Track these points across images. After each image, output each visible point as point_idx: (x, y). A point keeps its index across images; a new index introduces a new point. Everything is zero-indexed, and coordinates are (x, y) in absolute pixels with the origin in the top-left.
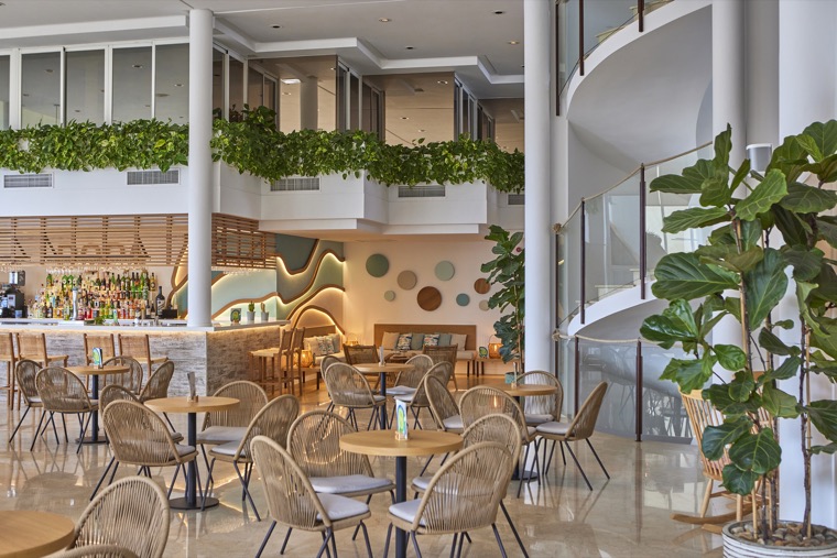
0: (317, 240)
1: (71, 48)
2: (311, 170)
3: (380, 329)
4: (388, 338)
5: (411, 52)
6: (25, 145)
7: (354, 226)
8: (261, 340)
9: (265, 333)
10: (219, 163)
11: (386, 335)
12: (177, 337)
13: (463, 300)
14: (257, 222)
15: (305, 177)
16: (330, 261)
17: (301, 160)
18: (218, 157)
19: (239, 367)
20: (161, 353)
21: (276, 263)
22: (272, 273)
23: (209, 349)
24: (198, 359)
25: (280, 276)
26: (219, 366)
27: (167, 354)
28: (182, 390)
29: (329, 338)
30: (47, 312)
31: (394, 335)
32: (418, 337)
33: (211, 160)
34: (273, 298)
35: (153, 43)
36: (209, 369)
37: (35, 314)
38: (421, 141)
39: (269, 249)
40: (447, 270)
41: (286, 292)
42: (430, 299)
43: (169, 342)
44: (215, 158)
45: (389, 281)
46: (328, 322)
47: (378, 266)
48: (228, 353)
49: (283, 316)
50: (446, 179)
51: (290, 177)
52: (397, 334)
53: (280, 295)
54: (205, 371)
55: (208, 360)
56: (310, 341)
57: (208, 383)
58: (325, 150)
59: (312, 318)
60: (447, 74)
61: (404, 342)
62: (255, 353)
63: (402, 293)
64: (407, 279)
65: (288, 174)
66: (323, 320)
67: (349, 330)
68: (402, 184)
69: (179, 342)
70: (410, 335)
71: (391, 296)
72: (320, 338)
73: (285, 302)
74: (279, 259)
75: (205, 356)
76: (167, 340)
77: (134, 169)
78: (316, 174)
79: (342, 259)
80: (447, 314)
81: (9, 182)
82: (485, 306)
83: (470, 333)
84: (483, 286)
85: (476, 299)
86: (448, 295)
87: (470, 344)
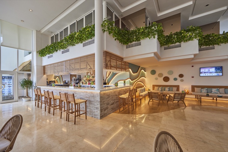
0: (140, 66)
1: (78, 20)
2: (138, 39)
3: (154, 86)
4: (156, 88)
7: (152, 55)
8: (124, 91)
9: (126, 89)
10: (105, 33)
11: (155, 87)
12: (92, 93)
13: (175, 79)
14: (123, 58)
15: (136, 42)
16: (142, 72)
17: (135, 37)
18: (105, 30)
19: (116, 101)
20: (88, 98)
21: (129, 70)
22: (128, 73)
23: (101, 97)
24: (97, 101)
25: (130, 74)
26: (107, 102)
27: (89, 98)
28: (93, 111)
29: (143, 88)
31: (157, 87)
32: (164, 88)
33: (102, 32)
34: (129, 79)
36: (101, 105)
38: (171, 33)
39: (127, 67)
40: (171, 73)
41: (132, 78)
42: (166, 79)
43: (90, 94)
44: (104, 31)
45: (156, 75)
46: (142, 85)
47: (153, 72)
48: (111, 97)
49: (131, 84)
50: (182, 41)
51: (132, 43)
52: (158, 87)
53: (130, 79)
54: (99, 106)
55: (101, 101)
56: (138, 89)
57: (100, 110)
58: (143, 30)
59: (139, 84)
61: (160, 89)
62: (121, 96)
63: (159, 78)
64: (160, 75)
65: (131, 42)
66: (141, 84)
67: (147, 86)
68: (165, 46)
69: (92, 95)
70: (161, 87)
71: (157, 79)
72: (141, 89)
73: (132, 80)
74: (130, 69)
75: (99, 100)
76: (89, 93)
77: (84, 42)
78: (140, 40)
79: (145, 71)
80: (171, 82)
81: (63, 53)
82: (182, 81)
83: (178, 87)
84: (181, 76)
85: (179, 79)
86: (171, 78)
87: (178, 90)
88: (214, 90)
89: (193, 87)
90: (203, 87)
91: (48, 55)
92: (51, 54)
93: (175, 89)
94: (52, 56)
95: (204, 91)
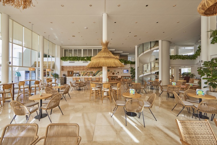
1: (88, 49)
5: (118, 51)
6: (85, 58)
30: (82, 75)
35: (98, 49)
37: (81, 76)
40: (115, 71)
42: (113, 74)
45: (110, 72)
60: (119, 53)
63: (111, 73)
64: (111, 72)
71: (110, 73)
80: (115, 75)
81: (83, 62)
82: (118, 74)
83: (117, 77)
84: (118, 72)
85: (118, 73)
86: (115, 73)
87: (117, 78)
88: (127, 77)
89: (122, 76)
90: (124, 76)
91: (69, 61)
92: (73, 61)
93: (116, 77)
94: (74, 62)
95: (124, 78)
